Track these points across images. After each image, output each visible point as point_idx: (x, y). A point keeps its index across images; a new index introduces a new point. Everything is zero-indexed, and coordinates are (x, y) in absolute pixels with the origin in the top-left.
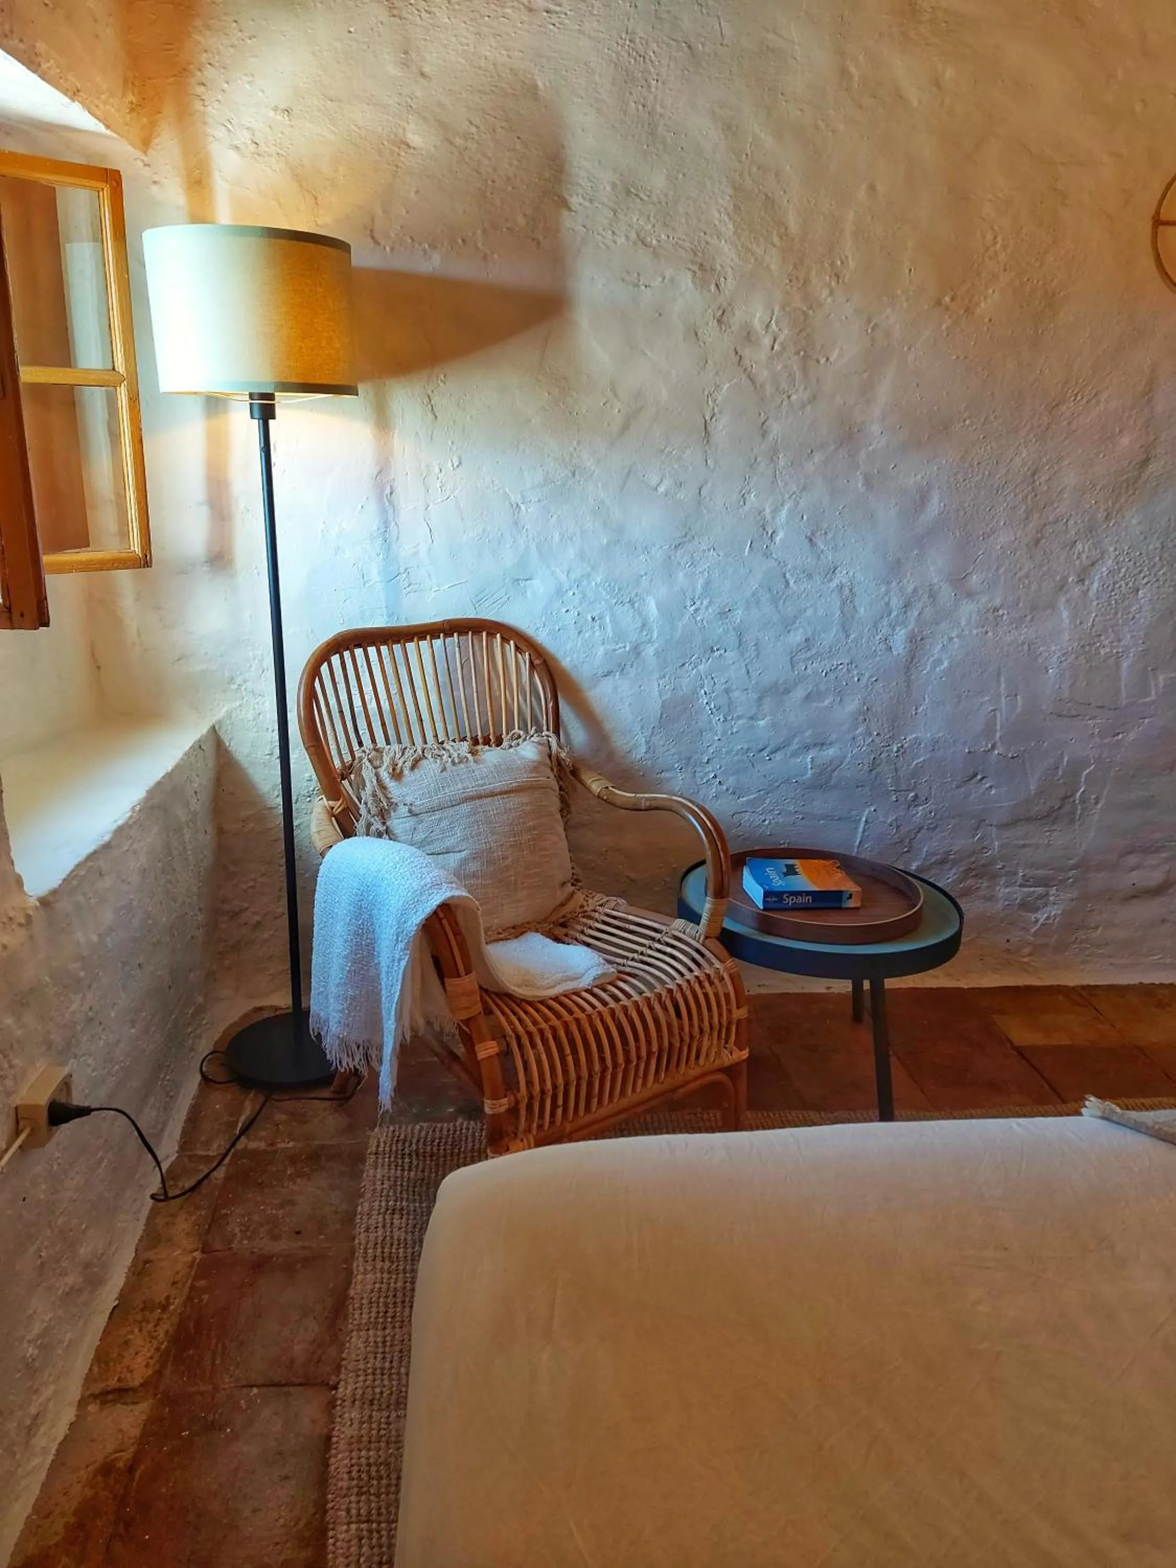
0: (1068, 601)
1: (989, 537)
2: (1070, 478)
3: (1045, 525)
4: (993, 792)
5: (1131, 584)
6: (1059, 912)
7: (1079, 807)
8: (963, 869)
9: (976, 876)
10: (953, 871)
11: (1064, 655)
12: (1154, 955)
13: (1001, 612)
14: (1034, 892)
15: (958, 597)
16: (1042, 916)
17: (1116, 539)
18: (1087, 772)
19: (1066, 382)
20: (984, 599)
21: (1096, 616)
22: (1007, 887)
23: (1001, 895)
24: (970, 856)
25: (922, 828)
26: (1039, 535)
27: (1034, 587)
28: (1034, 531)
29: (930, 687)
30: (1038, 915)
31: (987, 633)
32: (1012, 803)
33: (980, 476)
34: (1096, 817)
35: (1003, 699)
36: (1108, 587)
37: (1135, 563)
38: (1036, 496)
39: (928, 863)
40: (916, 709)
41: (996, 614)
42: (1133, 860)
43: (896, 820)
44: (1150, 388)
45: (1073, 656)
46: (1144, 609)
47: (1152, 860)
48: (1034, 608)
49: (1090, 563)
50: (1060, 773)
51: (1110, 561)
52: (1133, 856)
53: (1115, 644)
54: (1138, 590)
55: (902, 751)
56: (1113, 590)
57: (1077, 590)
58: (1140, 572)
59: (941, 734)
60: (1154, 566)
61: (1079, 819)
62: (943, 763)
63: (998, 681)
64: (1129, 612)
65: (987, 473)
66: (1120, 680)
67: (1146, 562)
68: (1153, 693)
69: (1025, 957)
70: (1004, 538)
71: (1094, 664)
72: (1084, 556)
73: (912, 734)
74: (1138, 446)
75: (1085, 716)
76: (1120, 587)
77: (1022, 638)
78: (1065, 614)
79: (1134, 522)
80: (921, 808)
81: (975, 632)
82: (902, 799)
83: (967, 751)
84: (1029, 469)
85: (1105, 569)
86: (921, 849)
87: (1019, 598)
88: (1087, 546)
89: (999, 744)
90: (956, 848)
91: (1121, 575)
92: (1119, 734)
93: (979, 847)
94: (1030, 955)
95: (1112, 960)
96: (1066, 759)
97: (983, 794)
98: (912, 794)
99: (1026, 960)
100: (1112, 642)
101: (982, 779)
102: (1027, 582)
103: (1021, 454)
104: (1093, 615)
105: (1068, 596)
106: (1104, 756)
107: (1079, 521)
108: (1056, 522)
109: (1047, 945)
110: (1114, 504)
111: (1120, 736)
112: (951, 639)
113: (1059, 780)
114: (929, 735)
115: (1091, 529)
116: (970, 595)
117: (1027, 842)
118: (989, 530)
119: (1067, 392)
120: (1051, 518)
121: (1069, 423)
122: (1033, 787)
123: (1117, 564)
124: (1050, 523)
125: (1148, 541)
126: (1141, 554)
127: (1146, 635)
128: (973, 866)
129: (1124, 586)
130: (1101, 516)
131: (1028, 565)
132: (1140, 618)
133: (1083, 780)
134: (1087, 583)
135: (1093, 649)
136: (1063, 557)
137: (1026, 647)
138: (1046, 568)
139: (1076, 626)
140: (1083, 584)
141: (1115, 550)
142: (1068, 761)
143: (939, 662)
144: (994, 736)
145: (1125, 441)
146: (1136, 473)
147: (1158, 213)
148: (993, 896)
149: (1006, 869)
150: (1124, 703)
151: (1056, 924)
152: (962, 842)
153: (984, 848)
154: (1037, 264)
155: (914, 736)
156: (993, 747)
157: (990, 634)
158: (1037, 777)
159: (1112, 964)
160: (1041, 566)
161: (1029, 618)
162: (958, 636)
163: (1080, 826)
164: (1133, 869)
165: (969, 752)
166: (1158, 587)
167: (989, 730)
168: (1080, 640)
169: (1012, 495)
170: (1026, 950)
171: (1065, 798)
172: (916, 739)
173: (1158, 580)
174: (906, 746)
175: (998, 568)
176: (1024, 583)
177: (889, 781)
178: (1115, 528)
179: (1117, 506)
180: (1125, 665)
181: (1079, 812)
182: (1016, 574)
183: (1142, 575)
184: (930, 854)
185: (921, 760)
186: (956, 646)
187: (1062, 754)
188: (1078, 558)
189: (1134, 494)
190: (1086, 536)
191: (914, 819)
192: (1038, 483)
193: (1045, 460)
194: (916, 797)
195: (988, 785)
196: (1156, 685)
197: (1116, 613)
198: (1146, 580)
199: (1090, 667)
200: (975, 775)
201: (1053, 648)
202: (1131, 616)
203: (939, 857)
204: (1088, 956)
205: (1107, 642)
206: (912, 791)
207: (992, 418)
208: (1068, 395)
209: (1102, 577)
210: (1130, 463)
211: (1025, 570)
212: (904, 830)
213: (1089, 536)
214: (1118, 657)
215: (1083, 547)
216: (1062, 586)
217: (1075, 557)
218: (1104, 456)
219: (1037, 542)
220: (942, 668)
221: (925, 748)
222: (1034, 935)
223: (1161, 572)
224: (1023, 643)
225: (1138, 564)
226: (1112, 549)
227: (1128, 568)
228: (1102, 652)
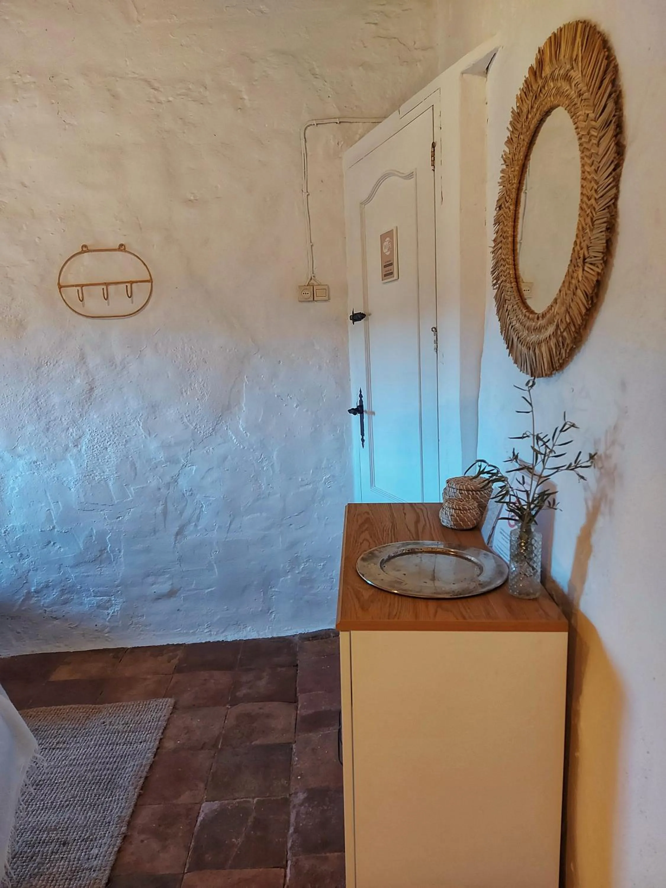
0: (71, 456)
1: (22, 429)
2: (56, 400)
3: (50, 422)
4: (62, 550)
5: (102, 446)
6: (119, 609)
7: (112, 555)
8: (59, 589)
9: (69, 592)
10: (55, 591)
11: (76, 481)
12: (177, 629)
13: (38, 463)
14: (102, 599)
15: (14, 457)
16: (110, 611)
17: (88, 425)
18: (109, 536)
19: (39, 358)
20: (28, 457)
21: (87, 462)
22: (87, 597)
23: (86, 602)
24: (61, 583)
25: (30, 570)
26: (48, 426)
27: (52, 450)
28: (45, 425)
29: (13, 501)
30: (109, 611)
31: (34, 473)
32: (73, 555)
33: (9, 402)
34: (122, 559)
35: (52, 504)
36: (90, 448)
37: (101, 436)
38: (41, 409)
39: (40, 587)
40: (9, 512)
41: (36, 464)
42: (151, 579)
43: (14, 567)
44: (83, 357)
45: (81, 482)
46: (111, 457)
47: (161, 579)
48: (55, 460)
49: (78, 437)
50: (94, 538)
51: (88, 436)
52: (150, 577)
53: (102, 474)
54: (107, 448)
55: (7, 532)
56: (93, 449)
57: (75, 450)
58: (105, 440)
59: (24, 523)
60: (111, 436)
61: (114, 561)
62: (30, 537)
63: (47, 496)
64: (105, 459)
65: (12, 400)
66: (110, 491)
67: (107, 435)
68: (131, 496)
69: (106, 633)
70: (30, 429)
71: (93, 485)
72: (74, 435)
73: (10, 523)
74: (85, 382)
75: (98, 509)
76: (97, 447)
77: (53, 474)
78: (72, 462)
79: (95, 417)
80: (26, 560)
81: (27, 473)
82: (14, 556)
83: (40, 530)
84: (33, 397)
85: (86, 440)
86: (33, 581)
87: (45, 456)
88: (74, 429)
89: (56, 526)
90: (51, 579)
91: (96, 441)
92: (120, 517)
93: (63, 578)
94: (109, 632)
95: (155, 633)
96: (95, 532)
97: (57, 551)
98: (19, 553)
99: (106, 635)
100: (100, 473)
101: (54, 544)
102: (47, 448)
103: (28, 391)
104: (86, 461)
105: (71, 454)
106: (115, 528)
107: (67, 419)
108: (55, 420)
109: (117, 626)
110: (82, 409)
111: (121, 518)
112: (16, 478)
113: (94, 541)
114: (19, 524)
115: (74, 421)
116: (20, 456)
117: (89, 574)
118: (21, 426)
119: (42, 362)
120: (52, 418)
121: (48, 375)
122: (81, 546)
123: (92, 437)
124: (52, 421)
125: (105, 425)
126: (102, 431)
127: (116, 469)
128: (64, 588)
129: (98, 447)
130: (77, 415)
131: (46, 441)
132: (111, 461)
133: (108, 541)
134: (79, 446)
135: (91, 477)
136: (63, 435)
137: (56, 478)
138: (55, 441)
139: (78, 468)
140: (77, 447)
141: (89, 430)
142: (96, 532)
143: (13, 489)
144: (53, 522)
145: (78, 381)
146: (88, 395)
147: (59, 284)
148: (82, 602)
149: (83, 588)
150: (116, 502)
151: (119, 616)
152: (54, 576)
153: (67, 578)
154: (8, 309)
155: (11, 525)
156: (54, 528)
157: (36, 474)
158: (82, 541)
159: (154, 635)
160: (53, 440)
161: (54, 464)
162: (19, 476)
163: (116, 564)
164: (153, 585)
165: (41, 531)
166: (116, 446)
167: (49, 518)
168: (82, 473)
169: (28, 409)
170: (107, 630)
171: (101, 551)
172: (13, 526)
173: (115, 443)
174: (9, 530)
175: (30, 443)
176: (46, 449)
177: (4, 547)
178: (86, 421)
179: (85, 410)
180: (110, 484)
181: (112, 557)
182: (40, 445)
183: (106, 441)
184: (38, 584)
185: (18, 536)
186: (20, 480)
187: (92, 529)
188: (71, 435)
189: (91, 404)
190: (73, 425)
191: (24, 566)
192: (40, 403)
193: (40, 392)
194: (21, 555)
195: (58, 547)
196: (131, 493)
197: (98, 460)
198: (109, 443)
199: (92, 486)
200: (50, 542)
201: (70, 479)
202: (106, 461)
203: (43, 584)
204: (141, 631)
205: (97, 474)
206: (18, 552)
207: (7, 376)
208: (43, 363)
209: (86, 443)
210: (83, 391)
211: (45, 443)
212: (20, 572)
213: (74, 425)
214: (106, 480)
215: (73, 430)
216: (66, 449)
217: (70, 435)
218: (69, 389)
219: (48, 429)
220: (16, 491)
221: (19, 530)
222: (109, 621)
223: (116, 439)
224: (54, 477)
225: (103, 436)
226: (88, 430)
227: (98, 439)
228: (96, 478)
